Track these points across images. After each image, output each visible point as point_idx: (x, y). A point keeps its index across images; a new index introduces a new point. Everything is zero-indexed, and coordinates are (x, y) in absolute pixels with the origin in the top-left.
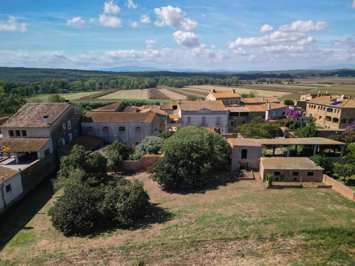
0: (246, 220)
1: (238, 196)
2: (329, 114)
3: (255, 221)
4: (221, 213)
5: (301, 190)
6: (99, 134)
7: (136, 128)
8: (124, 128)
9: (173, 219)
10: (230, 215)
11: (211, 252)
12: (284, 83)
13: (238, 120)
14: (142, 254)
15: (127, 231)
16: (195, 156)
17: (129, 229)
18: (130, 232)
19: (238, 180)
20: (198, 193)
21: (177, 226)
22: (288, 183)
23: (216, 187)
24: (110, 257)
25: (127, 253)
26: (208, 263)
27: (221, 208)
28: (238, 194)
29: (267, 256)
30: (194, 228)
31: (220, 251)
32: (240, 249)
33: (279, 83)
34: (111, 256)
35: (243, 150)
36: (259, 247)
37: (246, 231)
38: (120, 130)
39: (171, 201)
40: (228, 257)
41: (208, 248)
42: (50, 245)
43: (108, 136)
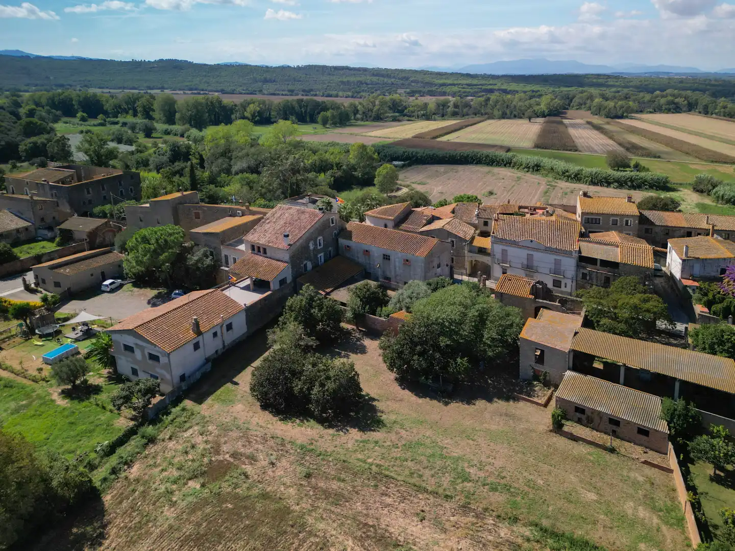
0: (471, 471)
1: (493, 427)
3: (481, 480)
4: (445, 446)
5: (608, 456)
6: (358, 257)
7: (404, 260)
8: (389, 256)
9: (378, 431)
10: (455, 454)
11: (390, 496)
13: (595, 274)
14: (316, 464)
15: (320, 427)
16: (444, 341)
17: (322, 425)
18: (322, 428)
19: (516, 399)
20: (439, 402)
21: (376, 442)
22: (598, 433)
23: (473, 400)
24: (285, 453)
25: (302, 456)
26: (377, 508)
27: (451, 438)
28: (496, 425)
29: (452, 534)
30: (394, 455)
31: (401, 500)
32: (427, 509)
34: (287, 452)
35: (536, 349)
36: (452, 518)
37: (455, 488)
38: (384, 258)
39: (395, 400)
40: (404, 512)
41: (389, 490)
42: (243, 413)
43: (370, 263)
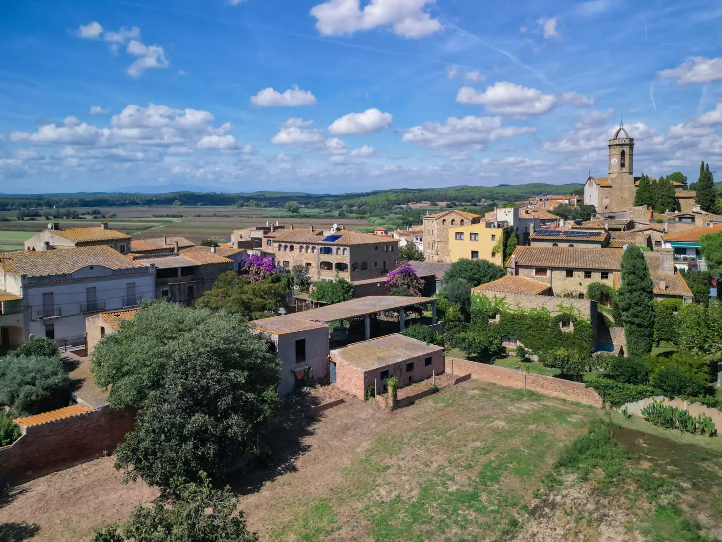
2: (326, 258)
3: (473, 483)
5: (441, 396)
12: (85, 218)
13: (177, 287)
33: (73, 218)
35: (297, 342)
